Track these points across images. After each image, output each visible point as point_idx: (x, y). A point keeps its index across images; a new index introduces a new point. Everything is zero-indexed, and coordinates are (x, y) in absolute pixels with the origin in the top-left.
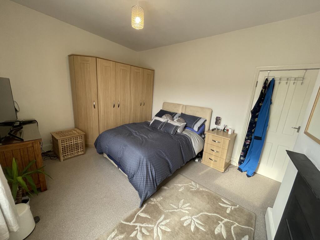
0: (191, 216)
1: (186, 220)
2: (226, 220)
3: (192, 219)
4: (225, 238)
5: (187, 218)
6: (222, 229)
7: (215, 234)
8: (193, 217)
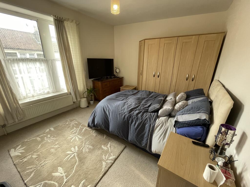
0: (76, 153)
1: (75, 149)
2: (65, 180)
3: (75, 153)
4: (52, 174)
5: (76, 149)
6: (59, 174)
7: (59, 167)
8: (76, 154)
